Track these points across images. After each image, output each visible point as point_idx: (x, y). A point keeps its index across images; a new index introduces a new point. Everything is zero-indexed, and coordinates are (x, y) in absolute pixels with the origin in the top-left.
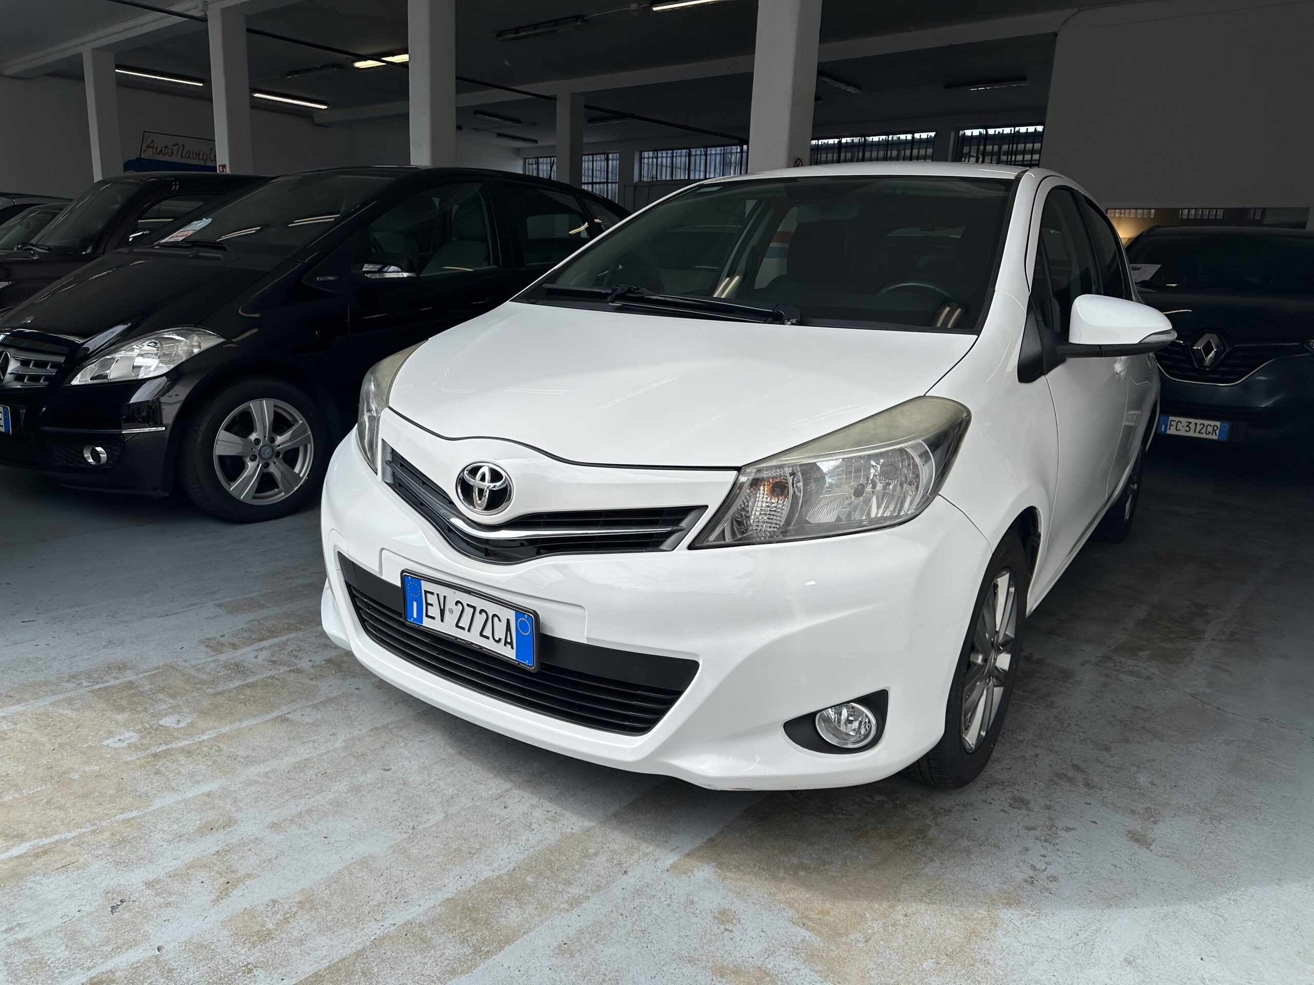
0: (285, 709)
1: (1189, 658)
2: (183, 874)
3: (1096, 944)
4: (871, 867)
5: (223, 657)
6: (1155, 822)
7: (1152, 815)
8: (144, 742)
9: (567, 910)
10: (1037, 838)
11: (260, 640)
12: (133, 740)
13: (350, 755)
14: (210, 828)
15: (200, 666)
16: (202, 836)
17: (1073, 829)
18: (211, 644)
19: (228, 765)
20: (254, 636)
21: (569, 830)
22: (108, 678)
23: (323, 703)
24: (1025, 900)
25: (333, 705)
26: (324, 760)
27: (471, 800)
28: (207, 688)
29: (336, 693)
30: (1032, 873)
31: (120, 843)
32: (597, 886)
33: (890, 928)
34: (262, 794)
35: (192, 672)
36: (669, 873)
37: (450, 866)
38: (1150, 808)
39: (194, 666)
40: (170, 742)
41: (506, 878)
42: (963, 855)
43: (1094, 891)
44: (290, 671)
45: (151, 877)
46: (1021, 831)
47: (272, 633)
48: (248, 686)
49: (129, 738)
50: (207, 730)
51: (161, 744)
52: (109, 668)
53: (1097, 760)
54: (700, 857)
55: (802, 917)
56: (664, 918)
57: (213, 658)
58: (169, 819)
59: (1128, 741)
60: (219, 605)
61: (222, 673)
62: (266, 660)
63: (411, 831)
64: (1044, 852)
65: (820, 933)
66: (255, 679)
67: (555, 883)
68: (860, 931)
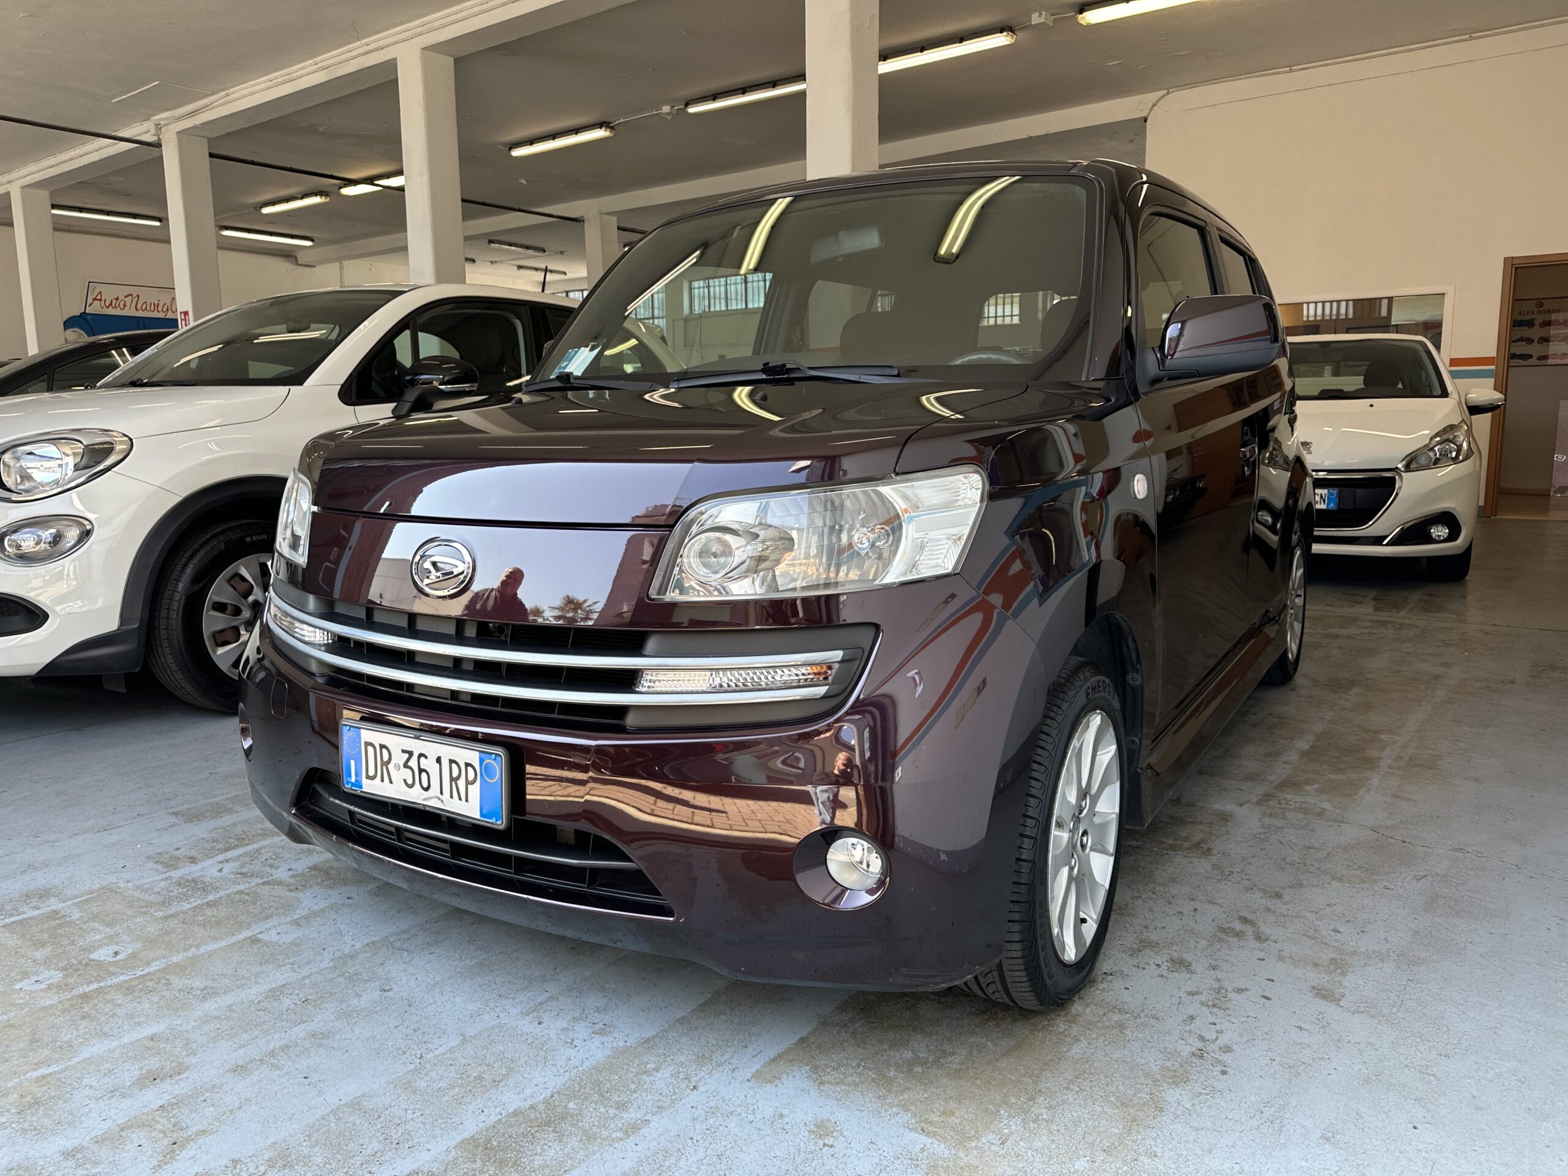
0: (255, 929)
1: (1364, 789)
2: (114, 1138)
3: (1286, 1122)
4: (1003, 1055)
5: (176, 874)
6: (1343, 974)
7: (1338, 966)
8: (70, 981)
9: (621, 1139)
10: (1203, 1004)
11: (226, 850)
12: (55, 980)
13: (339, 976)
14: (154, 1078)
15: (147, 886)
16: (141, 1089)
17: (1246, 989)
18: (162, 860)
19: (179, 1000)
20: (219, 846)
21: (622, 1044)
22: (25, 908)
23: (306, 918)
24: (1195, 1077)
25: (318, 919)
26: (305, 984)
27: (495, 1018)
28: (155, 911)
29: (322, 905)
30: (1200, 1045)
31: (30, 1106)
32: (658, 1107)
33: (1031, 1125)
34: (223, 1032)
35: (137, 894)
36: (751, 1084)
37: (469, 1098)
38: (1335, 959)
39: (138, 887)
40: (104, 979)
41: (542, 1107)
42: (1115, 1031)
43: (1278, 1059)
44: (264, 883)
45: (70, 1145)
46: (1183, 998)
47: (242, 841)
48: (209, 904)
49: (49, 978)
50: (154, 960)
51: (91, 982)
52: (27, 897)
53: (1268, 910)
54: (790, 1061)
55: (921, 1122)
56: (745, 1137)
57: (164, 876)
58: (99, 1071)
59: (1301, 886)
60: (175, 814)
61: (176, 892)
62: (233, 873)
63: (419, 1061)
64: (1212, 1019)
65: (943, 1139)
66: (218, 895)
67: (605, 1107)
68: (993, 1132)
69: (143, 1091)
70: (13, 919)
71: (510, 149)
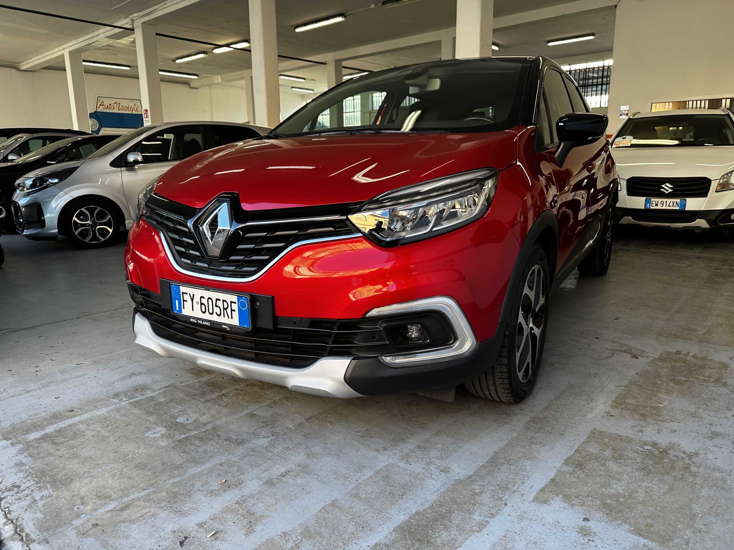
0: (251, 408)
2: (220, 518)
5: (203, 379)
8: (170, 433)
9: (478, 531)
12: (163, 432)
14: (227, 486)
15: (191, 385)
16: (224, 492)
18: (194, 372)
19: (227, 445)
21: (457, 478)
22: (137, 395)
23: (273, 403)
25: (279, 404)
27: (386, 460)
28: (199, 398)
31: (174, 498)
32: (491, 514)
33: (698, 534)
34: (254, 462)
35: (187, 389)
36: (535, 503)
37: (390, 504)
39: (187, 386)
40: (187, 433)
41: (429, 511)
44: (247, 385)
45: (200, 520)
48: (224, 395)
49: (160, 431)
50: (207, 423)
51: (181, 434)
52: (136, 389)
54: (551, 492)
55: (636, 529)
57: (197, 380)
58: (200, 481)
61: (206, 389)
63: (356, 482)
65: (653, 540)
66: (227, 391)
67: (463, 512)
68: (679, 537)
69: (225, 493)
70: (132, 401)
71: (295, 28)
